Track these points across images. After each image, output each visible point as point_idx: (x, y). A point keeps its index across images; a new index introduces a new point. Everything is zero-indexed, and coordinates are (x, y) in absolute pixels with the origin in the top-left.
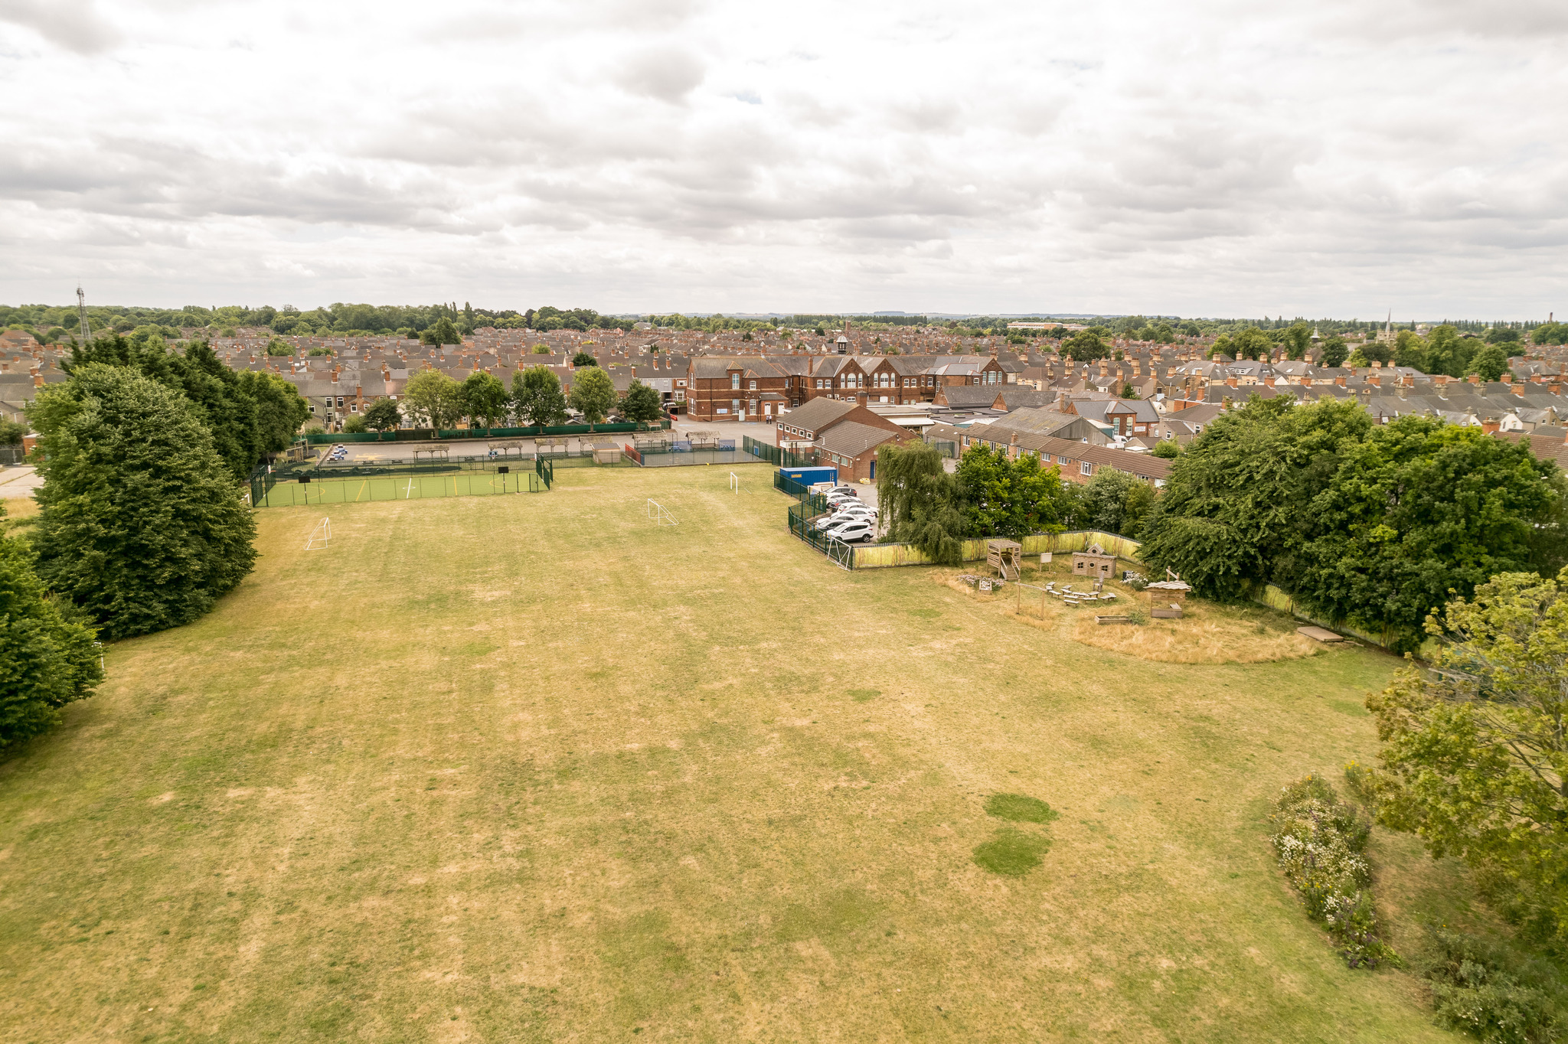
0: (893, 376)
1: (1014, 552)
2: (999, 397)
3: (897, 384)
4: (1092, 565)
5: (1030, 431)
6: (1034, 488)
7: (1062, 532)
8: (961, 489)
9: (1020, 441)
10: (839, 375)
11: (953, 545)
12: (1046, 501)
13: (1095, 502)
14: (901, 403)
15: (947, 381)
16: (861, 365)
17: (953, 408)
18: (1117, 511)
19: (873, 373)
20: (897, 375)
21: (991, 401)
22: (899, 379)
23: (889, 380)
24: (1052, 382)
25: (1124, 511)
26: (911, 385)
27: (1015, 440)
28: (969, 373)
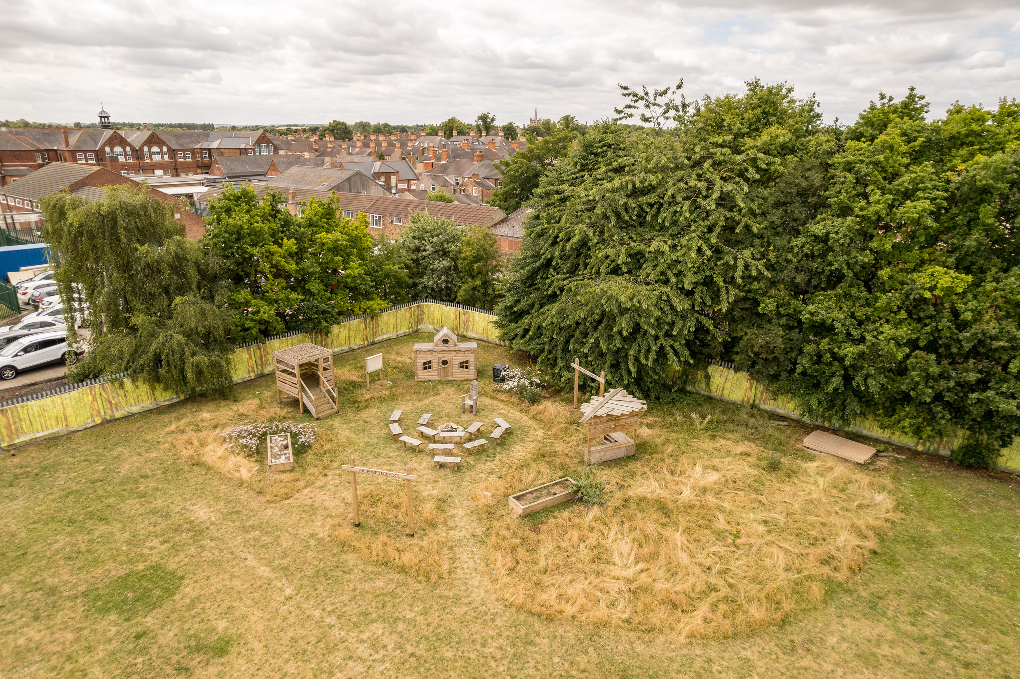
0: (165, 149)
1: (322, 365)
2: (273, 164)
3: (171, 158)
4: (445, 363)
5: (308, 187)
6: (335, 249)
7: (383, 310)
8: (215, 263)
9: (299, 199)
10: (102, 148)
11: (214, 365)
12: (355, 269)
13: (416, 261)
14: (178, 175)
15: (222, 154)
16: (129, 140)
17: (229, 177)
18: (447, 271)
19: (143, 146)
20: (169, 149)
21: (265, 169)
22: (172, 153)
23: (162, 154)
24: (318, 154)
25: (456, 268)
26: (185, 158)
27: (294, 197)
28: (242, 146)
